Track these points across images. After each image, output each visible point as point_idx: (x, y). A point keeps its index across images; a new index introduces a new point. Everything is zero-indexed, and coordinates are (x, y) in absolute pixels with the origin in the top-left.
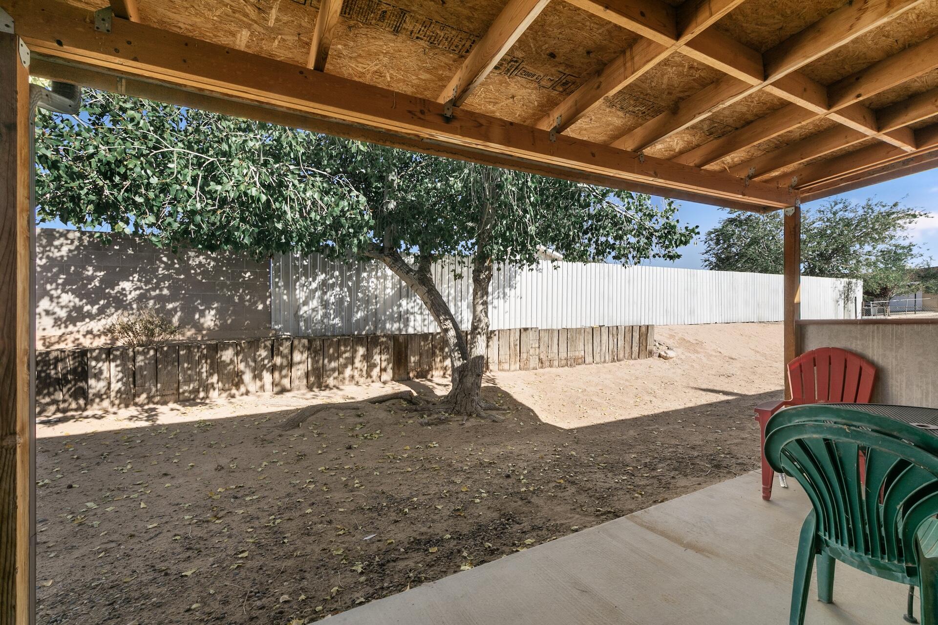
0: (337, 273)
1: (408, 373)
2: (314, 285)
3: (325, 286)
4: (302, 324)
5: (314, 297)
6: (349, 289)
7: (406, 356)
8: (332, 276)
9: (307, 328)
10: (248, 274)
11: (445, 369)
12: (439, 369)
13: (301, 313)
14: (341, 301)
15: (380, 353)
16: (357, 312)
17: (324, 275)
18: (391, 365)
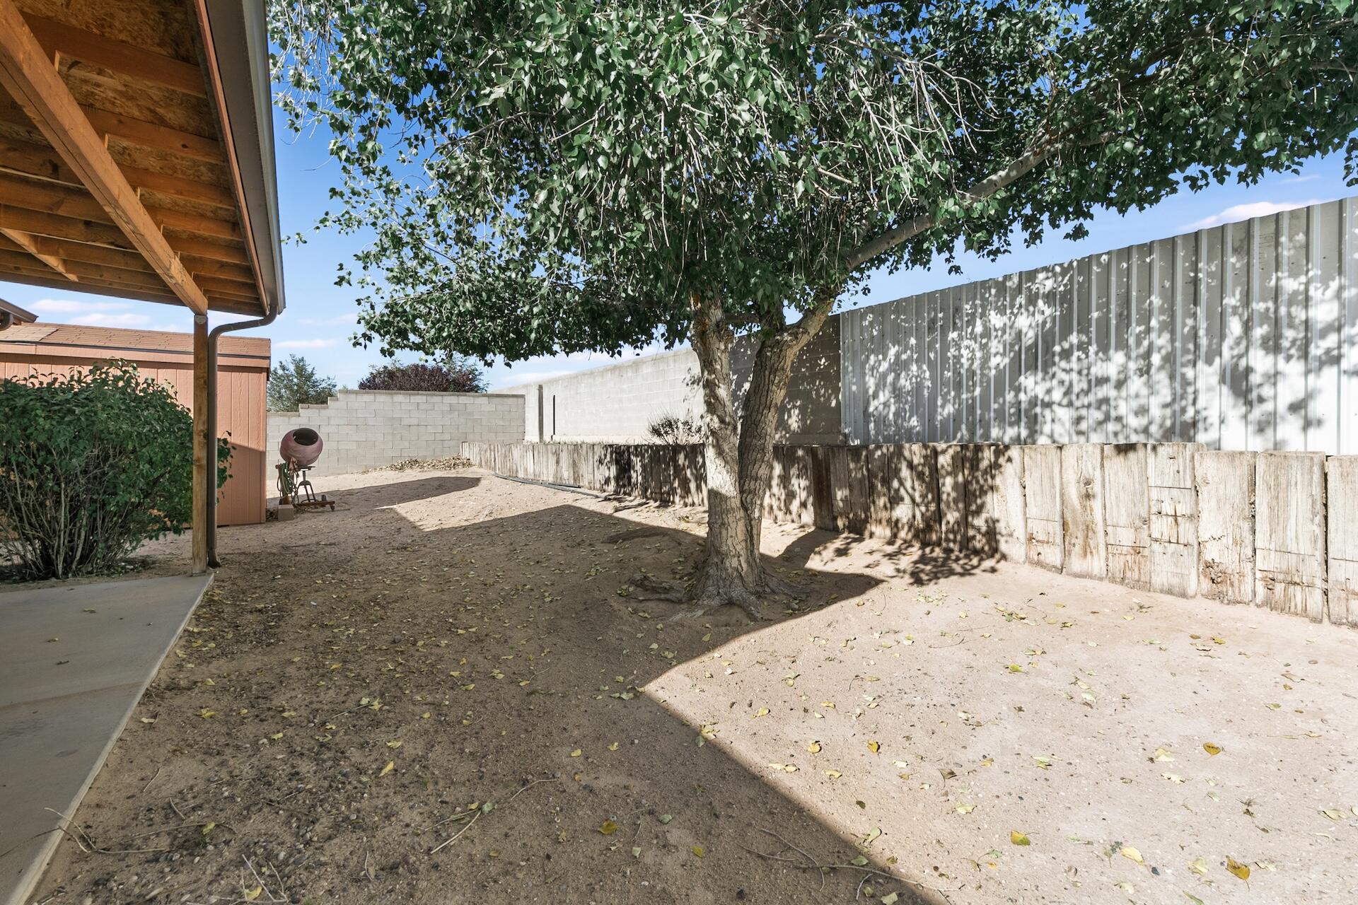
0: (913, 341)
1: (835, 519)
2: (884, 366)
3: (899, 366)
4: (872, 425)
5: (885, 386)
6: (932, 365)
7: (829, 486)
8: (906, 348)
9: (877, 434)
10: (823, 360)
11: (895, 525)
12: (884, 523)
13: (871, 409)
14: (919, 387)
15: (798, 477)
16: (943, 406)
17: (897, 347)
18: (811, 499)
